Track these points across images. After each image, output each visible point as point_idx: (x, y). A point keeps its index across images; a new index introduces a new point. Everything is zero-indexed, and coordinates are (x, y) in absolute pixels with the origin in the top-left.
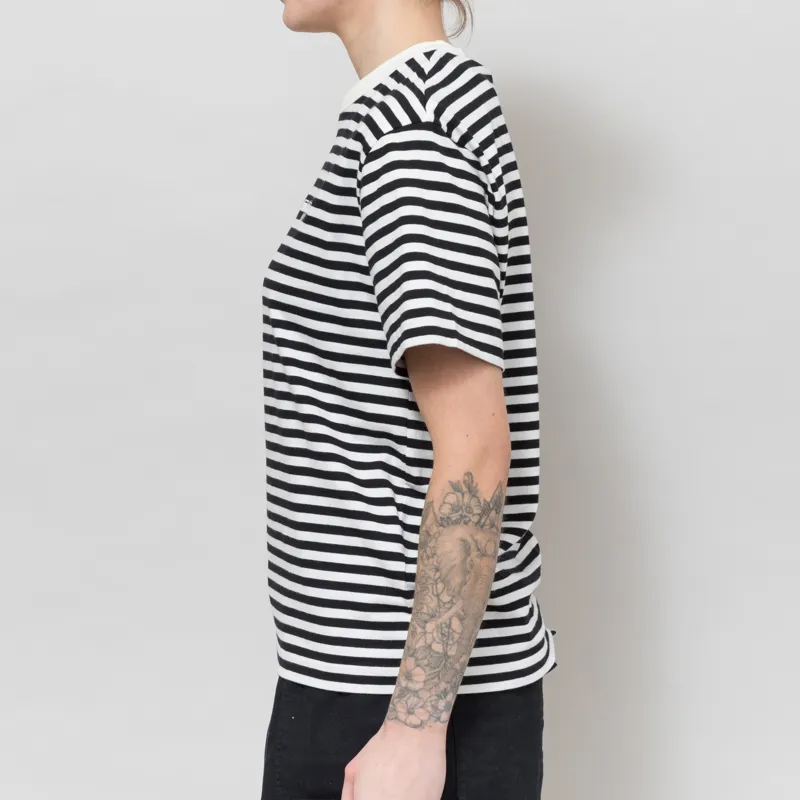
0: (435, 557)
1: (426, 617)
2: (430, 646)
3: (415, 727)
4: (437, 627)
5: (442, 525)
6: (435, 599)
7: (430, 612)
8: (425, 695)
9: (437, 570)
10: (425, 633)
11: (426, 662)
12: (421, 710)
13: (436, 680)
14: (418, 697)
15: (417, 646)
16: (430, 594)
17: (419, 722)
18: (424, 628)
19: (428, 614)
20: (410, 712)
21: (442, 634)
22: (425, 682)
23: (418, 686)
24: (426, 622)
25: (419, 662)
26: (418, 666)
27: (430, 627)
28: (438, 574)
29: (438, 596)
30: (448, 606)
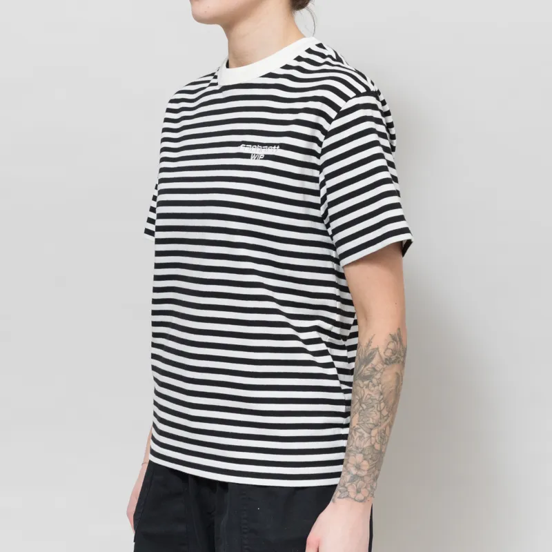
0: (380, 386)
1: (371, 426)
2: (373, 446)
3: (361, 501)
4: (378, 433)
5: (386, 363)
6: (378, 413)
7: (375, 422)
8: (367, 479)
9: (381, 394)
10: (371, 437)
11: (370, 457)
12: (365, 490)
13: (374, 469)
14: (364, 481)
15: (365, 446)
16: (376, 411)
17: (363, 498)
18: (370, 433)
19: (373, 424)
20: (358, 491)
21: (381, 437)
22: (368, 470)
23: (363, 474)
24: (371, 429)
25: (366, 457)
26: (365, 459)
27: (374, 432)
28: (382, 397)
29: (380, 411)
30: (385, 418)
